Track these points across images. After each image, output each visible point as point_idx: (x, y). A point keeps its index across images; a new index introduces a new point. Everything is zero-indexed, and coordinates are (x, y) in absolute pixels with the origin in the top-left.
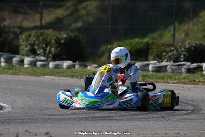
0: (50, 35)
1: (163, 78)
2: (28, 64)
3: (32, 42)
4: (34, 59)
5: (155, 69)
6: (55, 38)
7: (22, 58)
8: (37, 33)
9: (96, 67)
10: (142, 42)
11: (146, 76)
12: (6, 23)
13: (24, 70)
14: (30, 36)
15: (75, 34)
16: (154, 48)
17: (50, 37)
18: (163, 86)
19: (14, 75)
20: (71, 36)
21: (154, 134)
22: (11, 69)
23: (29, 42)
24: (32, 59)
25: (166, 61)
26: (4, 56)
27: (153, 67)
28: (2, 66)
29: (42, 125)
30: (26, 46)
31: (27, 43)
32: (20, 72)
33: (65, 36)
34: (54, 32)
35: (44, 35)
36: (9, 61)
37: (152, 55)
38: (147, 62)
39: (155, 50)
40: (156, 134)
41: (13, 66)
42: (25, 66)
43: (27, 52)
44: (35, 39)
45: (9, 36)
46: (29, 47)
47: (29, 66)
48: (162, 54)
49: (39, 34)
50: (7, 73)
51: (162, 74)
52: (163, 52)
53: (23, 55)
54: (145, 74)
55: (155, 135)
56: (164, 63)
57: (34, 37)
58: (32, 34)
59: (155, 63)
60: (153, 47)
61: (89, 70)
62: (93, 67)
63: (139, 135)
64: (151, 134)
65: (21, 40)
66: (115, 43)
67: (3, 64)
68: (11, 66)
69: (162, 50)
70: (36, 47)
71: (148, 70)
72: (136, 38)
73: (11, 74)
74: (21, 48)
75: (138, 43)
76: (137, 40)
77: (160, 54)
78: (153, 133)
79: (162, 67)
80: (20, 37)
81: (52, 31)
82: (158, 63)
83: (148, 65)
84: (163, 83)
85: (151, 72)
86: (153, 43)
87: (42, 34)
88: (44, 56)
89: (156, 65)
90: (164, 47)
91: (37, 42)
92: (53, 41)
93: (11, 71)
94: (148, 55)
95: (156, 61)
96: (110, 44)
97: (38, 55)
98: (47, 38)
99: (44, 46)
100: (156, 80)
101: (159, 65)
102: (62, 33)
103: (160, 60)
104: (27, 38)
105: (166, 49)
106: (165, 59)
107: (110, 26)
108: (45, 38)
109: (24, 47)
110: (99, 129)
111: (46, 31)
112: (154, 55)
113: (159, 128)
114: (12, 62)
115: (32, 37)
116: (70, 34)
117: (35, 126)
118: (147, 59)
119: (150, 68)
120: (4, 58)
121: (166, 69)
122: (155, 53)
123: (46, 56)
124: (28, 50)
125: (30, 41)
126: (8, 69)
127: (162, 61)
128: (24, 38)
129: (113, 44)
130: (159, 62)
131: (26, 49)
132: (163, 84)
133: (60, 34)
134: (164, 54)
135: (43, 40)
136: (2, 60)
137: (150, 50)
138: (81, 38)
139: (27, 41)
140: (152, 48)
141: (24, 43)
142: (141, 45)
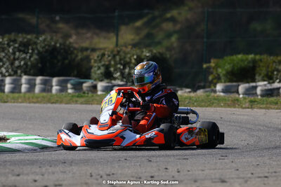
0: (128, 53)
1: (277, 103)
2: (103, 91)
3: (107, 63)
4: (110, 84)
5: (264, 93)
6: (135, 57)
7: (95, 83)
8: (112, 52)
9: (190, 92)
10: (247, 59)
11: (255, 102)
12: (71, 40)
13: (97, 98)
14: (103, 55)
15: (161, 51)
16: (263, 67)
17: (129, 56)
18: (277, 113)
19: (86, 104)
20: (155, 53)
21: (272, 173)
22: (82, 97)
23: (103, 63)
24: (107, 84)
25: (279, 82)
26: (72, 81)
27: (262, 91)
28: (70, 94)
29: (128, 164)
30: (99, 68)
31: (100, 65)
32: (93, 100)
33: (148, 54)
34: (134, 49)
35: (121, 53)
36: (77, 87)
37: (260, 74)
38: (254, 84)
39: (264, 69)
40: (275, 172)
41: (84, 93)
42: (99, 93)
43: (101, 75)
44: (110, 58)
45: (77, 56)
46: (102, 70)
47: (104, 93)
48: (272, 73)
49: (115, 53)
50: (76, 102)
51: (275, 98)
52: (274, 71)
53: (95, 80)
54: (252, 98)
55: (274, 174)
56: (276, 85)
57: (109, 56)
58: (106, 53)
59: (265, 85)
60: (261, 64)
61: (181, 96)
62: (185, 92)
63: (252, 174)
64: (268, 172)
65: (92, 61)
66: (212, 61)
67: (70, 91)
68: (82, 94)
69: (273, 68)
70: (112, 69)
71: (256, 93)
72: (239, 53)
73: (82, 103)
74: (92, 70)
75: (242, 60)
76: (240, 56)
77: (270, 74)
78: (271, 171)
79: (274, 89)
80: (92, 57)
81: (132, 48)
82: (268, 85)
83: (255, 87)
84: (277, 109)
85: (259, 97)
86: (261, 60)
87: (119, 52)
88: (122, 81)
89: (266, 88)
90: (274, 65)
91: (113, 63)
92: (133, 61)
93: (82, 100)
94: (254, 75)
95: (266, 83)
96: (206, 63)
97: (115, 79)
98: (125, 58)
99: (122, 67)
100: (268, 106)
101: (269, 87)
102: (144, 50)
103: (271, 81)
104: (100, 58)
105: (277, 67)
106: (277, 79)
107: (205, 40)
108: (122, 57)
109: (96, 69)
110: (200, 168)
111: (124, 48)
112: (262, 75)
113: (278, 165)
114: (82, 89)
115: (106, 56)
116: (155, 51)
117: (119, 166)
118: (254, 81)
119: (259, 91)
120: (72, 84)
121: (279, 93)
122: (264, 71)
123: (125, 80)
124: (101, 73)
125: (105, 61)
126: (78, 97)
127: (274, 82)
128: (96, 58)
129: (210, 62)
130: (269, 83)
131: (99, 72)
132: (277, 111)
133: (143, 52)
134: (275, 73)
135: (120, 60)
136: (69, 86)
137: (258, 69)
138: (168, 56)
139: (100, 62)
140: (259, 66)
141: (96, 64)
142: (246, 63)
